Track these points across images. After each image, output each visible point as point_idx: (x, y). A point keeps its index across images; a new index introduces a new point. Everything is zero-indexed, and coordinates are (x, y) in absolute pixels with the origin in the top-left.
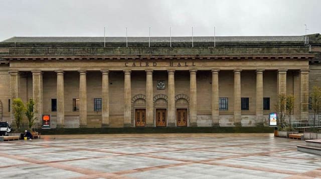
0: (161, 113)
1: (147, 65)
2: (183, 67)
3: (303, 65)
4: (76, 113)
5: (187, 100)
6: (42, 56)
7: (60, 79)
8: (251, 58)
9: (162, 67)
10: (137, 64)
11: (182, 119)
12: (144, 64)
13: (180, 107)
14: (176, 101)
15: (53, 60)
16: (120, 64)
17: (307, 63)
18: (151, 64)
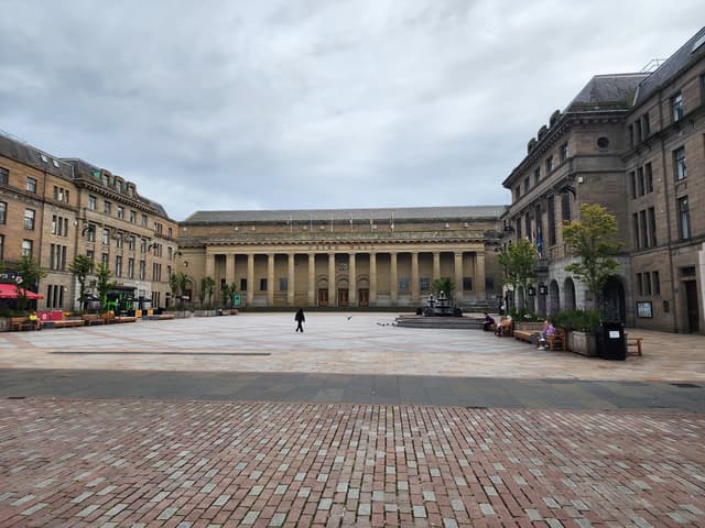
0: (343, 293)
1: (330, 248)
2: (363, 250)
3: (480, 247)
4: (263, 292)
5: (368, 280)
6: (236, 240)
7: (251, 261)
8: (426, 242)
9: (343, 249)
10: (321, 247)
11: (364, 299)
12: (326, 248)
13: (361, 287)
14: (357, 282)
15: (246, 244)
16: (304, 248)
17: (483, 246)
18: (333, 248)
